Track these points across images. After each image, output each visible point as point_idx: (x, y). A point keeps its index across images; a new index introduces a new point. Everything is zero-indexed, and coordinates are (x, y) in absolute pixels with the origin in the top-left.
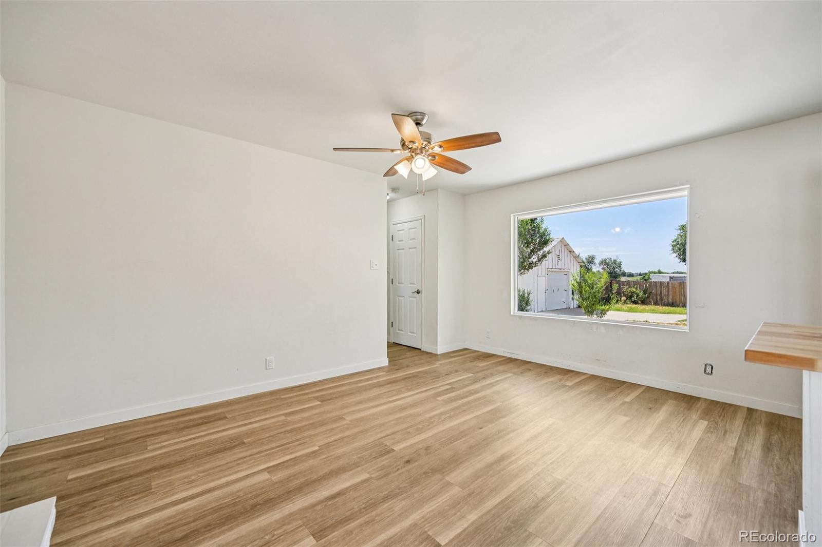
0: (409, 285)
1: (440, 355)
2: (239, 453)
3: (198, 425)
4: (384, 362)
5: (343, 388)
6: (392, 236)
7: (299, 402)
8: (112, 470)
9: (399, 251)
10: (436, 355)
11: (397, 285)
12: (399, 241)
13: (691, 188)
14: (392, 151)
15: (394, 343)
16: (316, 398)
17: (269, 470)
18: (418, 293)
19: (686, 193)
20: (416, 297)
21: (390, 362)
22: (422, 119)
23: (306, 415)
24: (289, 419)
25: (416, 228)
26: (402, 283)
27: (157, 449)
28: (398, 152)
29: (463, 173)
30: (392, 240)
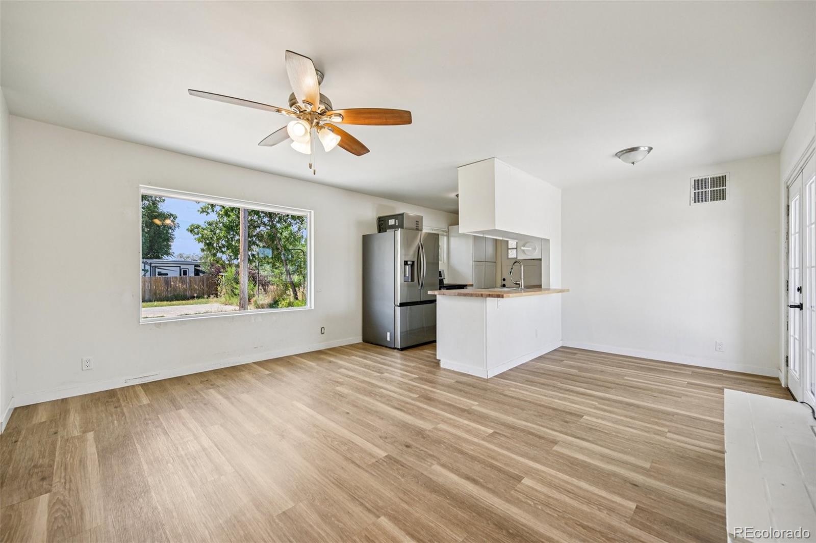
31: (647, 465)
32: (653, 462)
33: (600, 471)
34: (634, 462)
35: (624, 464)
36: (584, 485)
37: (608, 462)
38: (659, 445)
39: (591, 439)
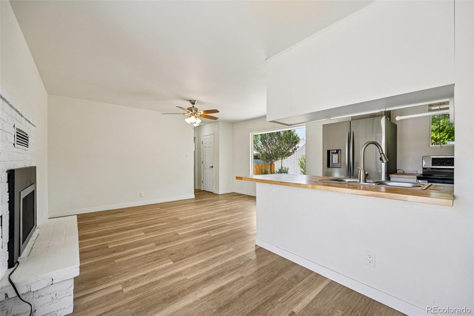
0: (209, 164)
1: (220, 194)
2: (126, 220)
3: (113, 214)
4: (193, 196)
5: (171, 205)
6: (202, 142)
7: (152, 208)
8: (86, 223)
9: (205, 148)
10: (219, 194)
11: (204, 164)
12: (205, 144)
13: (306, 125)
14: (184, 114)
15: (203, 190)
16: (159, 207)
17: (135, 223)
18: (212, 167)
19: (305, 127)
20: (211, 169)
21: (195, 197)
22: (195, 102)
23: (153, 211)
24: (146, 212)
25: (211, 138)
26: (206, 163)
27: (98, 219)
28: (186, 114)
29: (216, 119)
30: (202, 143)
31: (116, 261)
32: (115, 264)
33: (129, 248)
34: (122, 258)
35: (125, 256)
36: (129, 242)
37: (131, 252)
38: (120, 275)
39: (150, 255)
